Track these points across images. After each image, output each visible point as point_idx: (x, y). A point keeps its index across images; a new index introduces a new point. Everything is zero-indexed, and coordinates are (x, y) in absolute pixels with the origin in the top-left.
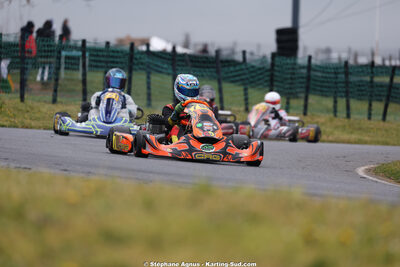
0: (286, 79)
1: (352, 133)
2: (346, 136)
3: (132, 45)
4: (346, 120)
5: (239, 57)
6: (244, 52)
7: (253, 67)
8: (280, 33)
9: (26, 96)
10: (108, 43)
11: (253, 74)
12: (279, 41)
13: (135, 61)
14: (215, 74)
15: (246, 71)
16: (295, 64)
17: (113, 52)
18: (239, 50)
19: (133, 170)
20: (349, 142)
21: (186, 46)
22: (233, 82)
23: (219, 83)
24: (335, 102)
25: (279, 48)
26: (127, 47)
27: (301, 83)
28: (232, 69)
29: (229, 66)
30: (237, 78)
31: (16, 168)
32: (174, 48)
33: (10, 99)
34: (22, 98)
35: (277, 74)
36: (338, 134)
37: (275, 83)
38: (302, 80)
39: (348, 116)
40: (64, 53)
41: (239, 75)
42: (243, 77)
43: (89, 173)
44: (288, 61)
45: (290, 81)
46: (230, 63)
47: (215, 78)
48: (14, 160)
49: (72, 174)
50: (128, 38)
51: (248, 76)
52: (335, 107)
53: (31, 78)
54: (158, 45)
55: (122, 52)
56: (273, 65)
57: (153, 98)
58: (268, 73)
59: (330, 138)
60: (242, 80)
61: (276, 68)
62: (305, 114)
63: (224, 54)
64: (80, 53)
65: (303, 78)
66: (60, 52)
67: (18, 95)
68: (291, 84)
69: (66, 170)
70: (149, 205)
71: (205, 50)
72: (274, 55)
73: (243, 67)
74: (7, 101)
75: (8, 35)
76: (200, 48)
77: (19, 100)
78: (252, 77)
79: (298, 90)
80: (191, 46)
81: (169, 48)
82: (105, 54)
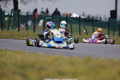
0: (113, 25)
3: (67, 15)
5: (99, 19)
6: (100, 18)
7: (103, 22)
8: (111, 12)
9: (35, 31)
11: (103, 24)
12: (111, 14)
13: (68, 20)
14: (91, 24)
15: (101, 23)
16: (116, 21)
17: (61, 17)
18: (99, 17)
19: (67, 53)
21: (83, 16)
22: (97, 26)
23: (93, 27)
25: (111, 16)
26: (65, 16)
27: (118, 27)
28: (97, 22)
29: (96, 22)
30: (99, 25)
31: (32, 52)
32: (80, 16)
33: (31, 32)
34: (34, 32)
35: (110, 24)
37: (110, 27)
38: (118, 26)
40: (46, 18)
41: (99, 24)
42: (100, 25)
43: (54, 54)
44: (114, 20)
45: (114, 26)
46: (96, 21)
47: (91, 25)
48: (32, 50)
49: (50, 54)
50: (66, 13)
51: (102, 25)
53: (37, 25)
54: (75, 15)
55: (64, 18)
56: (109, 21)
57: (73, 31)
58: (108, 24)
60: (100, 26)
61: (110, 22)
62: (119, 36)
63: (95, 18)
64: (52, 18)
65: (118, 25)
66: (45, 18)
67: (33, 31)
68: (114, 27)
69: (47, 53)
70: (72, 64)
71: (89, 17)
72: (109, 18)
73: (100, 22)
74: (30, 32)
75: (30, 13)
76: (87, 16)
77: (33, 32)
78: (103, 25)
79: (117, 29)
80: (85, 16)
81: (78, 16)
82: (59, 18)
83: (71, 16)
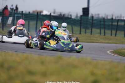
1: (106, 40)
2: (104, 41)
3: (38, 13)
4: (104, 36)
6: (71, 15)
8: (84, 9)
10: (29, 12)
11: (75, 22)
12: (83, 12)
13: (38, 18)
15: (72, 21)
16: (88, 19)
17: (31, 15)
20: (105, 43)
21: (54, 13)
24: (100, 31)
25: (83, 14)
26: (36, 14)
27: (90, 25)
28: (68, 20)
31: (1, 51)
35: (82, 22)
36: (102, 41)
37: (82, 25)
39: (105, 35)
40: (16, 15)
45: (86, 24)
50: (36, 11)
52: (100, 32)
58: (80, 21)
59: (99, 42)
60: (71, 24)
61: (82, 20)
62: (91, 34)
64: (21, 15)
65: (90, 23)
66: (14, 15)
69: (16, 52)
77: (2, 30)
79: (89, 27)
80: (56, 13)
81: (49, 14)
83: (41, 14)
